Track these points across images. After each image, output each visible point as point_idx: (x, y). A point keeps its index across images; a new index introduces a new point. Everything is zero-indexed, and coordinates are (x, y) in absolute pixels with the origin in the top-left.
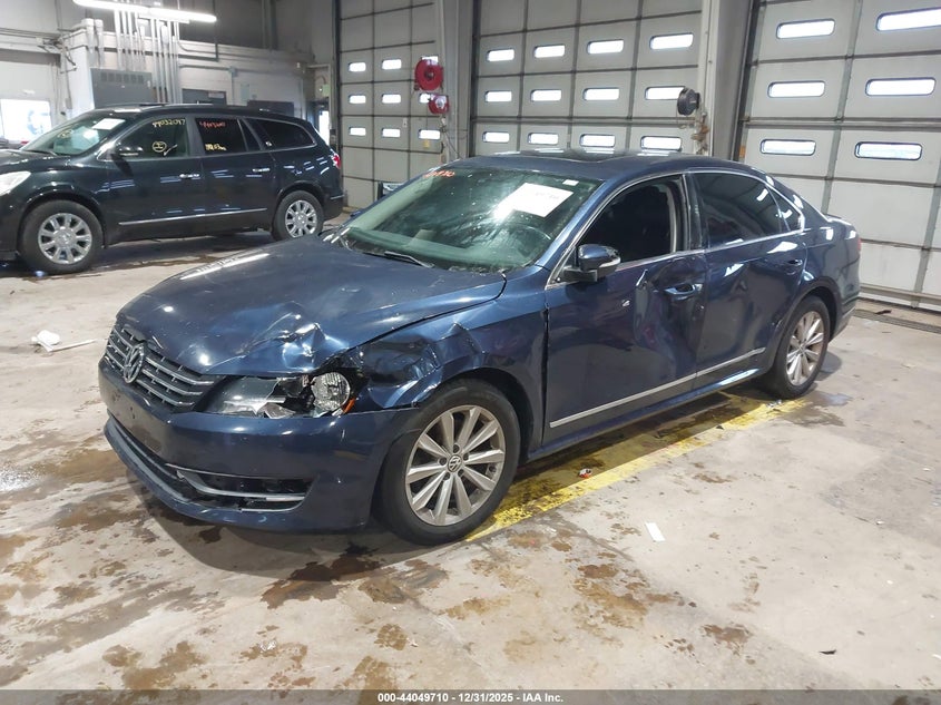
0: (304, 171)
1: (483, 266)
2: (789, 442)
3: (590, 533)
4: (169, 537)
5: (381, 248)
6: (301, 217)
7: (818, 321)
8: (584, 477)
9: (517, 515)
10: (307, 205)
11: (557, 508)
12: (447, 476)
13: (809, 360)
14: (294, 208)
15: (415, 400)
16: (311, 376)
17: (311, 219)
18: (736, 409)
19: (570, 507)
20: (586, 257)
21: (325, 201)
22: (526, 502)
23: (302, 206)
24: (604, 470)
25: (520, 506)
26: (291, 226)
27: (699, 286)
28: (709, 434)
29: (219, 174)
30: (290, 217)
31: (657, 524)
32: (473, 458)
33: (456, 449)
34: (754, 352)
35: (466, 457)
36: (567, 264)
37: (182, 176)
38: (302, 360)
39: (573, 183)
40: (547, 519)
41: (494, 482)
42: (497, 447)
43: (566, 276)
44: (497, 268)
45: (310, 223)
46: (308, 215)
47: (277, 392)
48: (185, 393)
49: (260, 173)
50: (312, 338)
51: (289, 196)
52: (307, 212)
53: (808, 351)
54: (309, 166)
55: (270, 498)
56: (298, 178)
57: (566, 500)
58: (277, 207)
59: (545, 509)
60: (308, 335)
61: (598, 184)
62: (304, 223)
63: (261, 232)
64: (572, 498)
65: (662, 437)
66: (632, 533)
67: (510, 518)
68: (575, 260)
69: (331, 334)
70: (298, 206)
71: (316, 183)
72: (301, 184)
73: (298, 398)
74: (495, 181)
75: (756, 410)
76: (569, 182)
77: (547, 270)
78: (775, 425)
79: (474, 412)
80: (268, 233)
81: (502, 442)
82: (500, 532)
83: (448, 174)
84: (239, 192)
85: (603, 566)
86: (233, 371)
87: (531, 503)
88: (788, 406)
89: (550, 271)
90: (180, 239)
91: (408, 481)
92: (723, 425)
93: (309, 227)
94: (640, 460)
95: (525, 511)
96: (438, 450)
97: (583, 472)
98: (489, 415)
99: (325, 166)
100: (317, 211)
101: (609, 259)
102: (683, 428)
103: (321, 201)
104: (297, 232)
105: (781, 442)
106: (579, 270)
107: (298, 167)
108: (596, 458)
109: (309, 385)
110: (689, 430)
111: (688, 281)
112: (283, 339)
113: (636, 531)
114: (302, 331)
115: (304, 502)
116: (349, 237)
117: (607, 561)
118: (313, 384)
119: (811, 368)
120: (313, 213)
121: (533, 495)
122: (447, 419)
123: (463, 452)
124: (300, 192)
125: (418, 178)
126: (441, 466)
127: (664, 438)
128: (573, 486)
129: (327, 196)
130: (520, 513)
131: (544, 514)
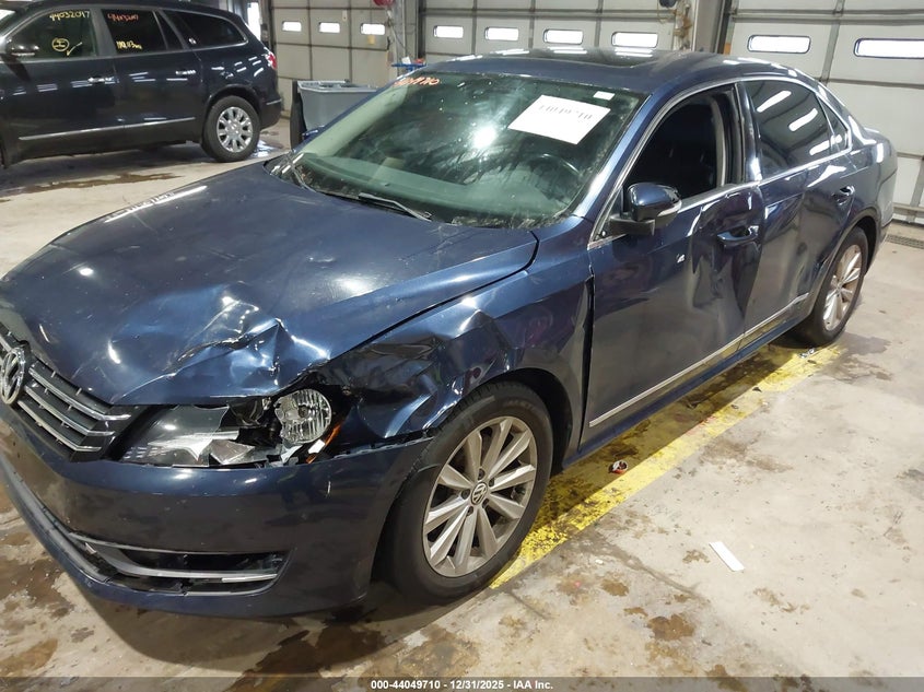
0: (235, 73)
1: (500, 216)
2: (840, 406)
3: (645, 562)
4: (89, 607)
5: (353, 187)
6: (234, 126)
7: (858, 255)
8: (617, 473)
9: (548, 539)
10: (241, 112)
11: (596, 524)
12: (471, 510)
13: (844, 300)
14: (226, 117)
15: (428, 424)
16: (274, 398)
17: (245, 128)
18: (766, 362)
19: (610, 520)
20: (641, 202)
21: (261, 107)
22: (555, 517)
23: (235, 113)
24: (639, 460)
25: (548, 523)
26: (223, 137)
27: (756, 228)
28: (747, 400)
29: (139, 77)
30: (222, 127)
31: (724, 543)
32: (501, 483)
33: (482, 474)
34: (798, 299)
35: (492, 482)
36: (613, 212)
37: (91, 80)
38: (261, 376)
39: (608, 96)
40: (587, 543)
41: (522, 506)
42: (528, 463)
43: (612, 228)
44: (519, 219)
45: (244, 132)
46: (242, 123)
47: (227, 423)
48: (86, 431)
49: (184, 76)
50: (273, 340)
51: (220, 102)
52: (242, 120)
53: (843, 290)
54: (240, 67)
55: (227, 578)
56: (229, 81)
57: (603, 511)
58: (207, 116)
59: (581, 527)
60: (266, 335)
61: (642, 98)
62: (238, 134)
63: (189, 144)
64: (611, 506)
65: (695, 405)
66: (697, 558)
67: (539, 545)
68: (625, 205)
69: (301, 335)
70: (231, 114)
71: (249, 87)
72: (232, 89)
73: (258, 427)
74: (498, 91)
75: (790, 363)
76: (599, 95)
77: (589, 221)
78: (817, 383)
79: (505, 425)
80: (198, 145)
81: (534, 457)
82: (533, 569)
83: (430, 81)
84: (161, 98)
85: (674, 617)
86: (157, 401)
87: (562, 517)
88: (824, 355)
89: (593, 223)
90: (98, 155)
91: (426, 531)
92: (760, 385)
93: (244, 138)
94: (679, 443)
95: (558, 532)
96: (461, 481)
97: (616, 465)
98: (522, 425)
99: (258, 67)
100: (252, 119)
101: (669, 205)
102: (715, 391)
103: (256, 107)
104: (231, 143)
105: (832, 408)
106: (630, 220)
107: (230, 69)
108: (626, 442)
109: (272, 408)
110: (723, 393)
111: (743, 223)
112: (229, 344)
113: (701, 556)
114: (258, 329)
115: (276, 583)
116: (305, 167)
117: (678, 608)
118: (278, 406)
119: (845, 308)
120: (248, 122)
121: (561, 505)
122: (474, 439)
123: (489, 477)
124: (232, 97)
125: (388, 87)
126: (464, 501)
127: (699, 407)
128: (608, 487)
129: (262, 100)
130: (552, 535)
131: (581, 536)
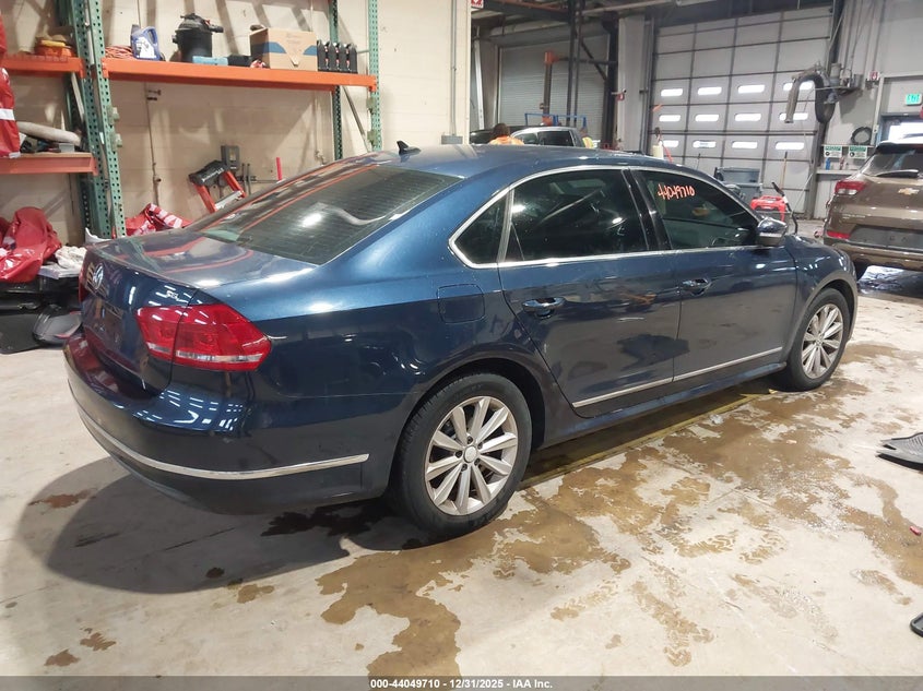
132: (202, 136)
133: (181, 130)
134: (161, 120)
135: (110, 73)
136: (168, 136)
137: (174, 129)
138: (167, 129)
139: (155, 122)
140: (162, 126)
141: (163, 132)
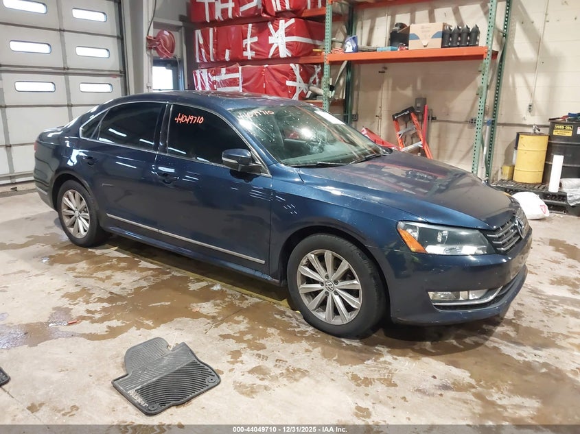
132: (409, 92)
133: (398, 89)
134: (388, 83)
135: (330, 62)
136: (390, 92)
137: (394, 89)
138: (390, 88)
139: (385, 84)
140: (388, 86)
141: (388, 90)
